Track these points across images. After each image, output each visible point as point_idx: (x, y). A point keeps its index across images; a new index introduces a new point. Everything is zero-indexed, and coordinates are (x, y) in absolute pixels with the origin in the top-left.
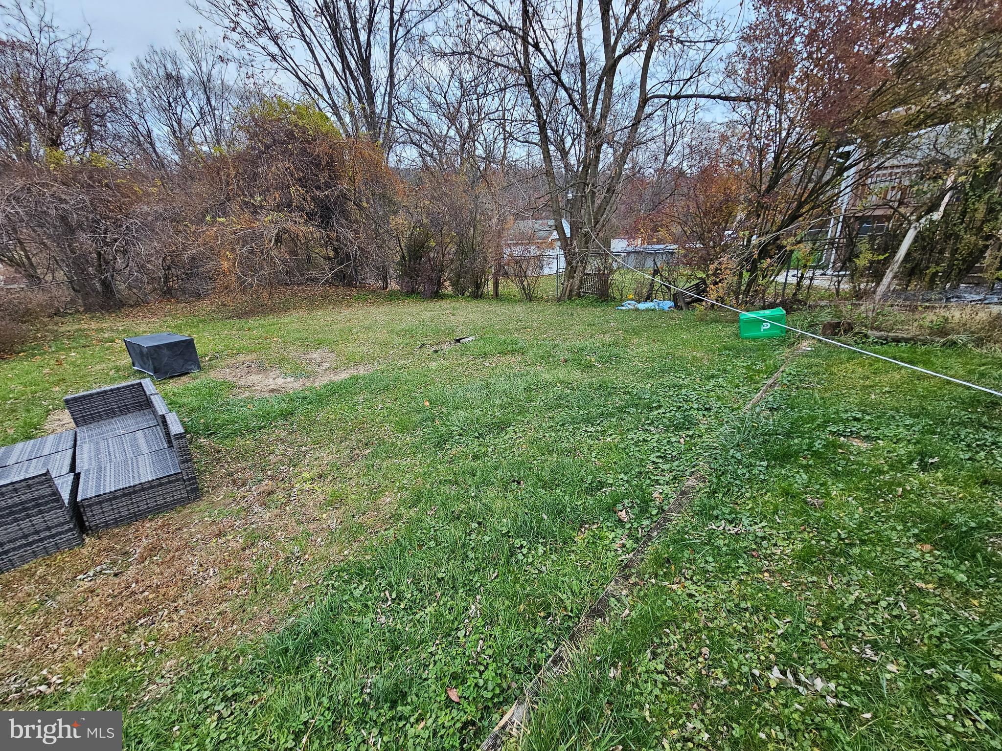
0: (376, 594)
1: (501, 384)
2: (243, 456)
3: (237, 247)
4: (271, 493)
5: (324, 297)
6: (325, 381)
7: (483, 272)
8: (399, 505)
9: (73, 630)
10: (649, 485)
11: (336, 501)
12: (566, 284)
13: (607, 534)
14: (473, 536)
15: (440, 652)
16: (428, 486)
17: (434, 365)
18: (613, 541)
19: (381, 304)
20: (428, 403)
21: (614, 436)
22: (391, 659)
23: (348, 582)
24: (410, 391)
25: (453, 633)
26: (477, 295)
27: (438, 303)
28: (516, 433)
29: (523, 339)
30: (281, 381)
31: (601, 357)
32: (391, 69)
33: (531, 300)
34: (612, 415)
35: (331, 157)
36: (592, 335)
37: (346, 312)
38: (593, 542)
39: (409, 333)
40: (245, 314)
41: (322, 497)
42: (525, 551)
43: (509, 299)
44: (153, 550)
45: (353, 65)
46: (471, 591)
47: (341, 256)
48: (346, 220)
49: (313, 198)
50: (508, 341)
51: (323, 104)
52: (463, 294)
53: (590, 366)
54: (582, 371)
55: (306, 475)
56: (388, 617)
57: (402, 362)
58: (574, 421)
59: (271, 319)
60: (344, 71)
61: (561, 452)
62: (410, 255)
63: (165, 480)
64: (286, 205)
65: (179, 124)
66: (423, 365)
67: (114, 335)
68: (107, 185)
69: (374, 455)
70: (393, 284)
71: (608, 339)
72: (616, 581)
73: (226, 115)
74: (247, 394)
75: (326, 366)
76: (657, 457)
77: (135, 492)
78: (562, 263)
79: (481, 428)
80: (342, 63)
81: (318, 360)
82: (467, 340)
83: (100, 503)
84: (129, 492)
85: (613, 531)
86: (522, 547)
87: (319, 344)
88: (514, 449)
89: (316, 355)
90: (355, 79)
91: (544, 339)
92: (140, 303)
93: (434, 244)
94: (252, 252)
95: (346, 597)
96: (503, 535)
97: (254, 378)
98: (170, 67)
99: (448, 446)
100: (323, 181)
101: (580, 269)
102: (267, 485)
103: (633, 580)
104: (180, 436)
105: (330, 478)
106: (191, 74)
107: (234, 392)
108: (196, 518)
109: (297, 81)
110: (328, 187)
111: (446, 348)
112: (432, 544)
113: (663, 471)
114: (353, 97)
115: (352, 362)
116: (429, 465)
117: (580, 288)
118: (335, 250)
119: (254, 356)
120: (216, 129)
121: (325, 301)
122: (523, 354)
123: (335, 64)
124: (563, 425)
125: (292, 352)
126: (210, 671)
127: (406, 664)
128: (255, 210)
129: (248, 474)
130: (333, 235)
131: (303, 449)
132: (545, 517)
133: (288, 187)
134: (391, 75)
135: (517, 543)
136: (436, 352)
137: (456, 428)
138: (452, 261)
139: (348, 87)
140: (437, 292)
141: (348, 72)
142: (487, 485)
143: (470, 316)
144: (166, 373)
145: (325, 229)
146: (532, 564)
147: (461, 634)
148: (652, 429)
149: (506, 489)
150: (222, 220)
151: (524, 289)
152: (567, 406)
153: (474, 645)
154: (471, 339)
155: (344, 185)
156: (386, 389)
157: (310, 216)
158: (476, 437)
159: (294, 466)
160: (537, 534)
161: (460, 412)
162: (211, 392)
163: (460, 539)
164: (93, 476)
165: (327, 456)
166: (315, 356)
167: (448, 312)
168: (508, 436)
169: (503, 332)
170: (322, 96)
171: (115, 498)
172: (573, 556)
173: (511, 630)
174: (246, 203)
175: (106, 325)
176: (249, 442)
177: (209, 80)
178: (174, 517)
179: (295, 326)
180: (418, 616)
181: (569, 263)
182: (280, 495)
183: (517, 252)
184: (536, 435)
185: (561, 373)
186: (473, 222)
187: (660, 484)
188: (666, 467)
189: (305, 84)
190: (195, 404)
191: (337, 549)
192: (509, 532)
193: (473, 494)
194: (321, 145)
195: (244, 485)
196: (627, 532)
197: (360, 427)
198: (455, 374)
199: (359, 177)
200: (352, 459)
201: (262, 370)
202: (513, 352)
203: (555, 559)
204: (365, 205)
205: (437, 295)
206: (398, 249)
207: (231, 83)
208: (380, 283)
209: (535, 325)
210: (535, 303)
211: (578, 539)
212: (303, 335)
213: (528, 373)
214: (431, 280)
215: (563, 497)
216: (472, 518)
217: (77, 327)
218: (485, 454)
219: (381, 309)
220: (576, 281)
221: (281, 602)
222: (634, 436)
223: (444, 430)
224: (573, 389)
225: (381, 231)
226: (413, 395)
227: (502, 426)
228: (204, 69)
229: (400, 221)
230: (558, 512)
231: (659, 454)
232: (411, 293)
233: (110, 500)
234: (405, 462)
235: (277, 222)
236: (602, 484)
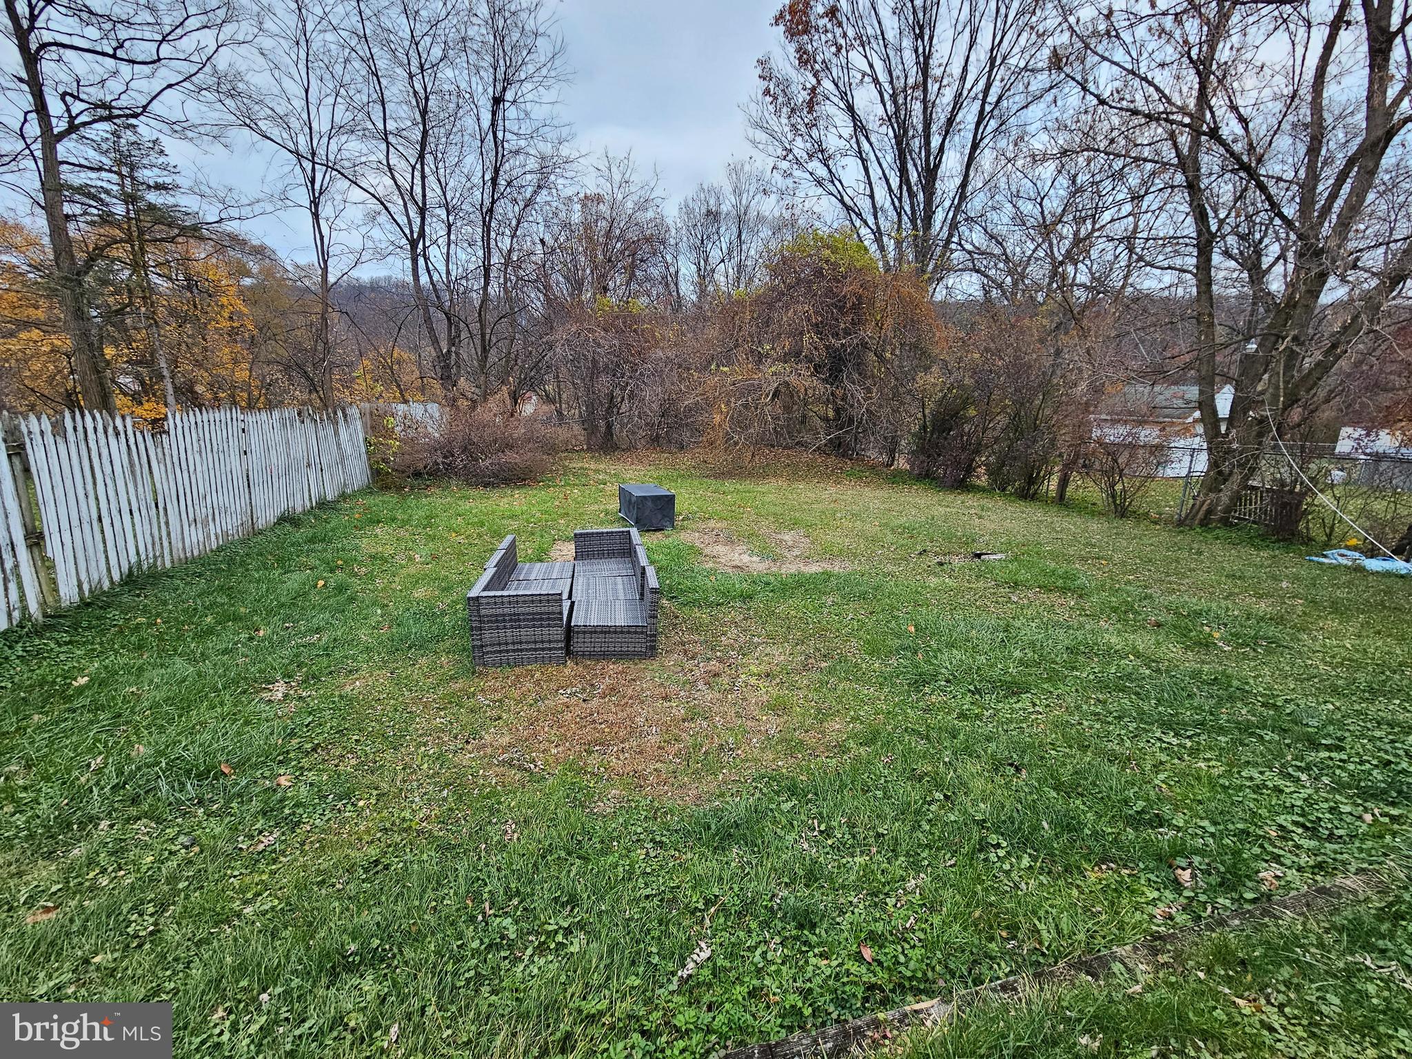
0: (803, 817)
1: (1030, 631)
2: (697, 628)
3: (733, 400)
4: (716, 675)
5: (810, 467)
6: (793, 569)
7: (1045, 460)
8: (848, 738)
9: (553, 732)
10: (1257, 857)
11: (778, 708)
12: (1200, 499)
13: (1145, 889)
14: (933, 808)
15: (861, 906)
16: (889, 728)
17: (933, 581)
18: (1153, 902)
19: (879, 487)
20: (913, 629)
21: (1212, 763)
22: (807, 886)
23: (777, 793)
24: (893, 608)
25: (882, 896)
26: (1028, 493)
27: (961, 497)
28: (1034, 705)
29: (1086, 575)
30: (746, 558)
31: (1237, 636)
32: (966, 176)
33: (1122, 516)
34: (1222, 730)
35: (859, 298)
36: (1230, 594)
37: (833, 490)
38: (1116, 890)
39: (909, 531)
40: (721, 475)
41: (765, 698)
42: (1001, 853)
43: (1084, 509)
44: (613, 690)
45: (914, 176)
46: (916, 866)
47: (841, 418)
48: (860, 374)
49: (827, 347)
50: (1060, 572)
51: (864, 231)
52: (1004, 490)
53: (1206, 644)
54: (1187, 648)
55: (754, 669)
56: (810, 846)
57: (890, 568)
58: (1141, 716)
59: (747, 485)
60: (900, 187)
61: (1099, 752)
62: (934, 426)
63: (632, 630)
64: (795, 355)
65: (706, 261)
66: (918, 577)
67: (607, 478)
68: (635, 331)
69: (832, 670)
70: (902, 461)
71: (1263, 607)
72: (1135, 949)
73: (753, 248)
74: (711, 565)
75: (796, 552)
76: (1295, 823)
77: (609, 632)
78: (1202, 463)
79: (980, 681)
80: (901, 177)
81: (790, 543)
82: (992, 557)
83: (584, 633)
84: (605, 631)
85: (1158, 890)
86: (998, 846)
87: (794, 524)
88: (1024, 725)
89: (788, 537)
90: (912, 195)
91: (1128, 582)
92: (631, 448)
93: (975, 413)
94: (746, 406)
95: (774, 806)
96: (977, 822)
97: (720, 549)
98: (712, 202)
99: (927, 690)
100: (842, 326)
101: (1237, 478)
102: (714, 665)
103: (1162, 959)
104: (654, 591)
105: (778, 680)
106: (730, 208)
107: (700, 558)
108: (648, 675)
109: (840, 205)
110: (847, 333)
111: (956, 561)
112: (879, 794)
113: (1298, 847)
114: (905, 218)
115: (829, 554)
116: (896, 705)
117: (1228, 510)
118: (837, 411)
119: (725, 524)
120: (739, 266)
121: (811, 472)
122: (1081, 596)
123: (891, 181)
124: (1120, 718)
125: (765, 527)
126: (645, 813)
127: (821, 900)
128: (760, 358)
129: (698, 648)
130: (839, 392)
131: (756, 639)
132: (1045, 824)
133: (802, 333)
134: (964, 185)
135: (993, 839)
136: (941, 564)
137: (943, 671)
138: (997, 440)
139: (902, 207)
140: (963, 480)
141: (905, 188)
142: (970, 756)
143: (1007, 524)
144: (644, 525)
145: (832, 384)
146: (1008, 873)
147: (891, 901)
148: (1304, 777)
149: (996, 770)
150: (726, 369)
151: (1114, 497)
152: (1137, 694)
153: (903, 918)
154: (998, 557)
155: (868, 332)
156: (863, 596)
157: (818, 369)
158: (969, 691)
159: (744, 655)
160: (1024, 840)
161: (955, 651)
162: (679, 555)
163: (916, 803)
164: (583, 607)
165: (779, 655)
166: (786, 537)
167: (973, 511)
168: (1020, 705)
169: (1054, 556)
170: (865, 222)
171: (595, 632)
172: (1075, 892)
173: (956, 927)
174: (752, 351)
175: (602, 466)
176: (703, 616)
177: (745, 214)
178: (633, 668)
179: (771, 497)
180: (844, 861)
181: (1214, 464)
182: (725, 680)
183: (1114, 434)
184: (1066, 717)
185: (1142, 642)
186: (1046, 388)
187: (1282, 865)
188: (1306, 843)
189: (848, 208)
190: (664, 563)
191: (771, 757)
192: (984, 821)
193: (947, 760)
194: (851, 284)
195: (693, 658)
196: (1183, 901)
197: (821, 633)
198: (961, 601)
199: (890, 321)
200: (806, 667)
201: (730, 542)
202: (1064, 590)
203: (1045, 882)
204: (888, 355)
205: (962, 485)
206: (920, 415)
207: (767, 214)
208: (885, 458)
209: (1117, 557)
210: (1130, 523)
211: (1092, 876)
212: (779, 510)
213: (1081, 627)
214: (957, 463)
215: (1084, 813)
216: (939, 786)
217: (580, 465)
218: (978, 717)
219: (879, 493)
220: (1225, 497)
221: (709, 785)
222: (1256, 775)
223: (926, 668)
224: (1158, 671)
225: (902, 390)
226: (896, 613)
227: (1014, 689)
228: (744, 202)
229: (932, 380)
230: (1069, 825)
231: (1301, 819)
232: (925, 476)
233: (591, 633)
234: (868, 691)
235: (780, 373)
236: (1160, 821)
